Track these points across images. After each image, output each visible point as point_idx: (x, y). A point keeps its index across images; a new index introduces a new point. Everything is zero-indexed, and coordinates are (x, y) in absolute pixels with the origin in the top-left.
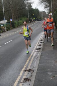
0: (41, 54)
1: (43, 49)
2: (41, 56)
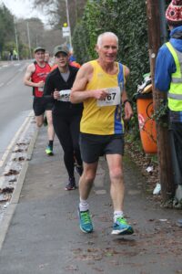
0: (14, 215)
1: (23, 191)
2: (11, 224)
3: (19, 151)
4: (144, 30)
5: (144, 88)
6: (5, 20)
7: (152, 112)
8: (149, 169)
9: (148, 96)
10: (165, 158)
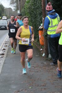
0: (5, 61)
1: (7, 55)
2: (4, 63)
3: (6, 44)
4: (41, 12)
5: (41, 27)
6: (2, 8)
7: (43, 34)
8: (41, 49)
9: (42, 30)
10: (46, 46)
